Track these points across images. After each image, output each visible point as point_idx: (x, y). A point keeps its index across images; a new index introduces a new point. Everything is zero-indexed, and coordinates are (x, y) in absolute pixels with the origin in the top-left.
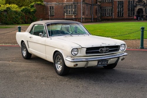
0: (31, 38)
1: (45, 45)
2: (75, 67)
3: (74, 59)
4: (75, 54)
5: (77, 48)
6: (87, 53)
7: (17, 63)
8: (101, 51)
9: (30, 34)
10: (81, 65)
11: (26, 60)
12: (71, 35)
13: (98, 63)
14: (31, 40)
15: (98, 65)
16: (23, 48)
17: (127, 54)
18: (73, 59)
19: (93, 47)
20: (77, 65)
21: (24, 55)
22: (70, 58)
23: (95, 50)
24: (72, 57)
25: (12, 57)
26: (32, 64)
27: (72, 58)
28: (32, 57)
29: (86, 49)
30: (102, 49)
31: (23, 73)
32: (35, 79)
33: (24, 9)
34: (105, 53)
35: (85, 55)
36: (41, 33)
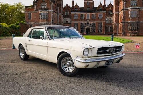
0: (30, 41)
1: (47, 46)
2: (86, 68)
3: (87, 60)
4: (86, 54)
5: (88, 49)
6: (98, 53)
7: (16, 64)
8: (109, 51)
9: (28, 37)
10: (91, 65)
11: (24, 61)
12: (71, 38)
13: (106, 63)
14: (30, 43)
15: (105, 65)
16: (21, 51)
17: (125, 54)
18: (85, 60)
19: (103, 47)
20: (88, 65)
21: (22, 57)
22: (81, 58)
23: (102, 50)
24: (84, 57)
25: (10, 58)
26: (31, 64)
27: (83, 59)
28: (29, 59)
29: (97, 49)
30: (110, 49)
31: (27, 75)
32: (43, 82)
33: (11, 26)
34: (112, 53)
35: (96, 55)
36: (41, 36)
